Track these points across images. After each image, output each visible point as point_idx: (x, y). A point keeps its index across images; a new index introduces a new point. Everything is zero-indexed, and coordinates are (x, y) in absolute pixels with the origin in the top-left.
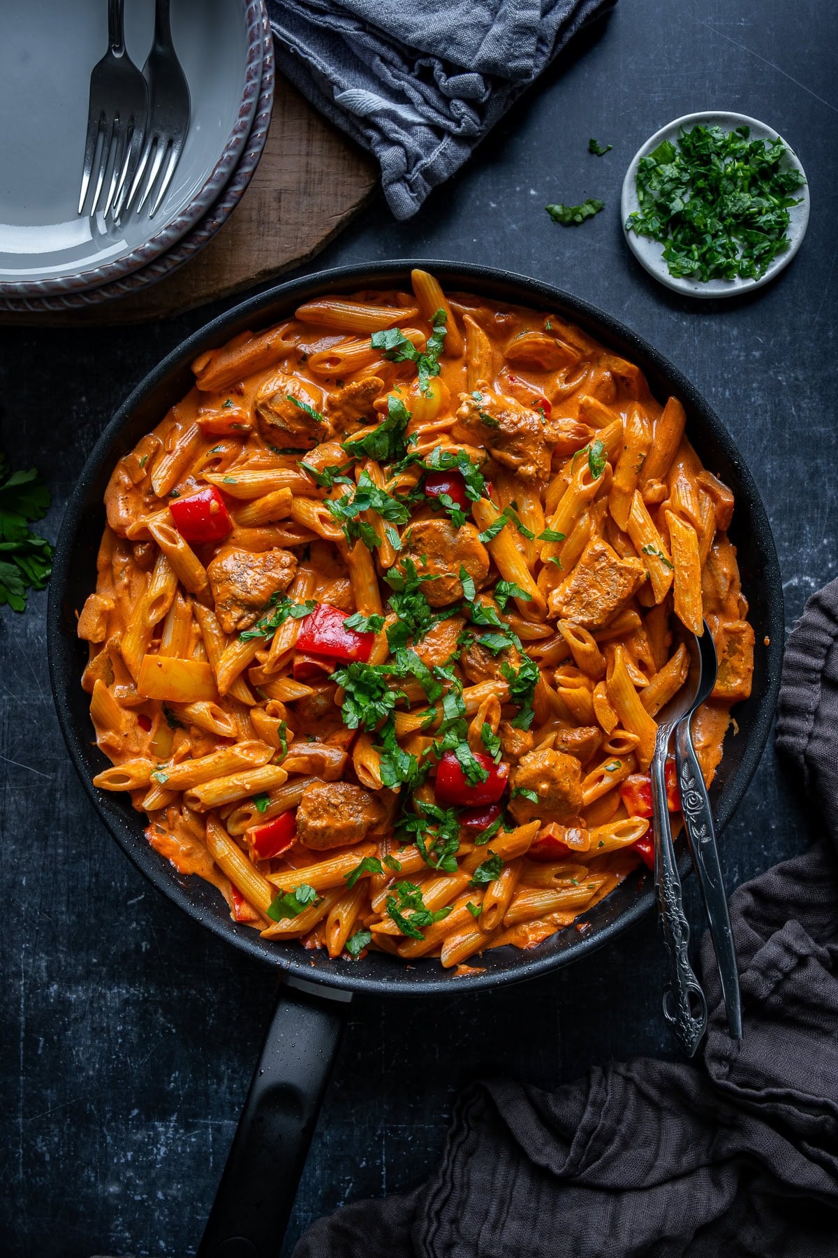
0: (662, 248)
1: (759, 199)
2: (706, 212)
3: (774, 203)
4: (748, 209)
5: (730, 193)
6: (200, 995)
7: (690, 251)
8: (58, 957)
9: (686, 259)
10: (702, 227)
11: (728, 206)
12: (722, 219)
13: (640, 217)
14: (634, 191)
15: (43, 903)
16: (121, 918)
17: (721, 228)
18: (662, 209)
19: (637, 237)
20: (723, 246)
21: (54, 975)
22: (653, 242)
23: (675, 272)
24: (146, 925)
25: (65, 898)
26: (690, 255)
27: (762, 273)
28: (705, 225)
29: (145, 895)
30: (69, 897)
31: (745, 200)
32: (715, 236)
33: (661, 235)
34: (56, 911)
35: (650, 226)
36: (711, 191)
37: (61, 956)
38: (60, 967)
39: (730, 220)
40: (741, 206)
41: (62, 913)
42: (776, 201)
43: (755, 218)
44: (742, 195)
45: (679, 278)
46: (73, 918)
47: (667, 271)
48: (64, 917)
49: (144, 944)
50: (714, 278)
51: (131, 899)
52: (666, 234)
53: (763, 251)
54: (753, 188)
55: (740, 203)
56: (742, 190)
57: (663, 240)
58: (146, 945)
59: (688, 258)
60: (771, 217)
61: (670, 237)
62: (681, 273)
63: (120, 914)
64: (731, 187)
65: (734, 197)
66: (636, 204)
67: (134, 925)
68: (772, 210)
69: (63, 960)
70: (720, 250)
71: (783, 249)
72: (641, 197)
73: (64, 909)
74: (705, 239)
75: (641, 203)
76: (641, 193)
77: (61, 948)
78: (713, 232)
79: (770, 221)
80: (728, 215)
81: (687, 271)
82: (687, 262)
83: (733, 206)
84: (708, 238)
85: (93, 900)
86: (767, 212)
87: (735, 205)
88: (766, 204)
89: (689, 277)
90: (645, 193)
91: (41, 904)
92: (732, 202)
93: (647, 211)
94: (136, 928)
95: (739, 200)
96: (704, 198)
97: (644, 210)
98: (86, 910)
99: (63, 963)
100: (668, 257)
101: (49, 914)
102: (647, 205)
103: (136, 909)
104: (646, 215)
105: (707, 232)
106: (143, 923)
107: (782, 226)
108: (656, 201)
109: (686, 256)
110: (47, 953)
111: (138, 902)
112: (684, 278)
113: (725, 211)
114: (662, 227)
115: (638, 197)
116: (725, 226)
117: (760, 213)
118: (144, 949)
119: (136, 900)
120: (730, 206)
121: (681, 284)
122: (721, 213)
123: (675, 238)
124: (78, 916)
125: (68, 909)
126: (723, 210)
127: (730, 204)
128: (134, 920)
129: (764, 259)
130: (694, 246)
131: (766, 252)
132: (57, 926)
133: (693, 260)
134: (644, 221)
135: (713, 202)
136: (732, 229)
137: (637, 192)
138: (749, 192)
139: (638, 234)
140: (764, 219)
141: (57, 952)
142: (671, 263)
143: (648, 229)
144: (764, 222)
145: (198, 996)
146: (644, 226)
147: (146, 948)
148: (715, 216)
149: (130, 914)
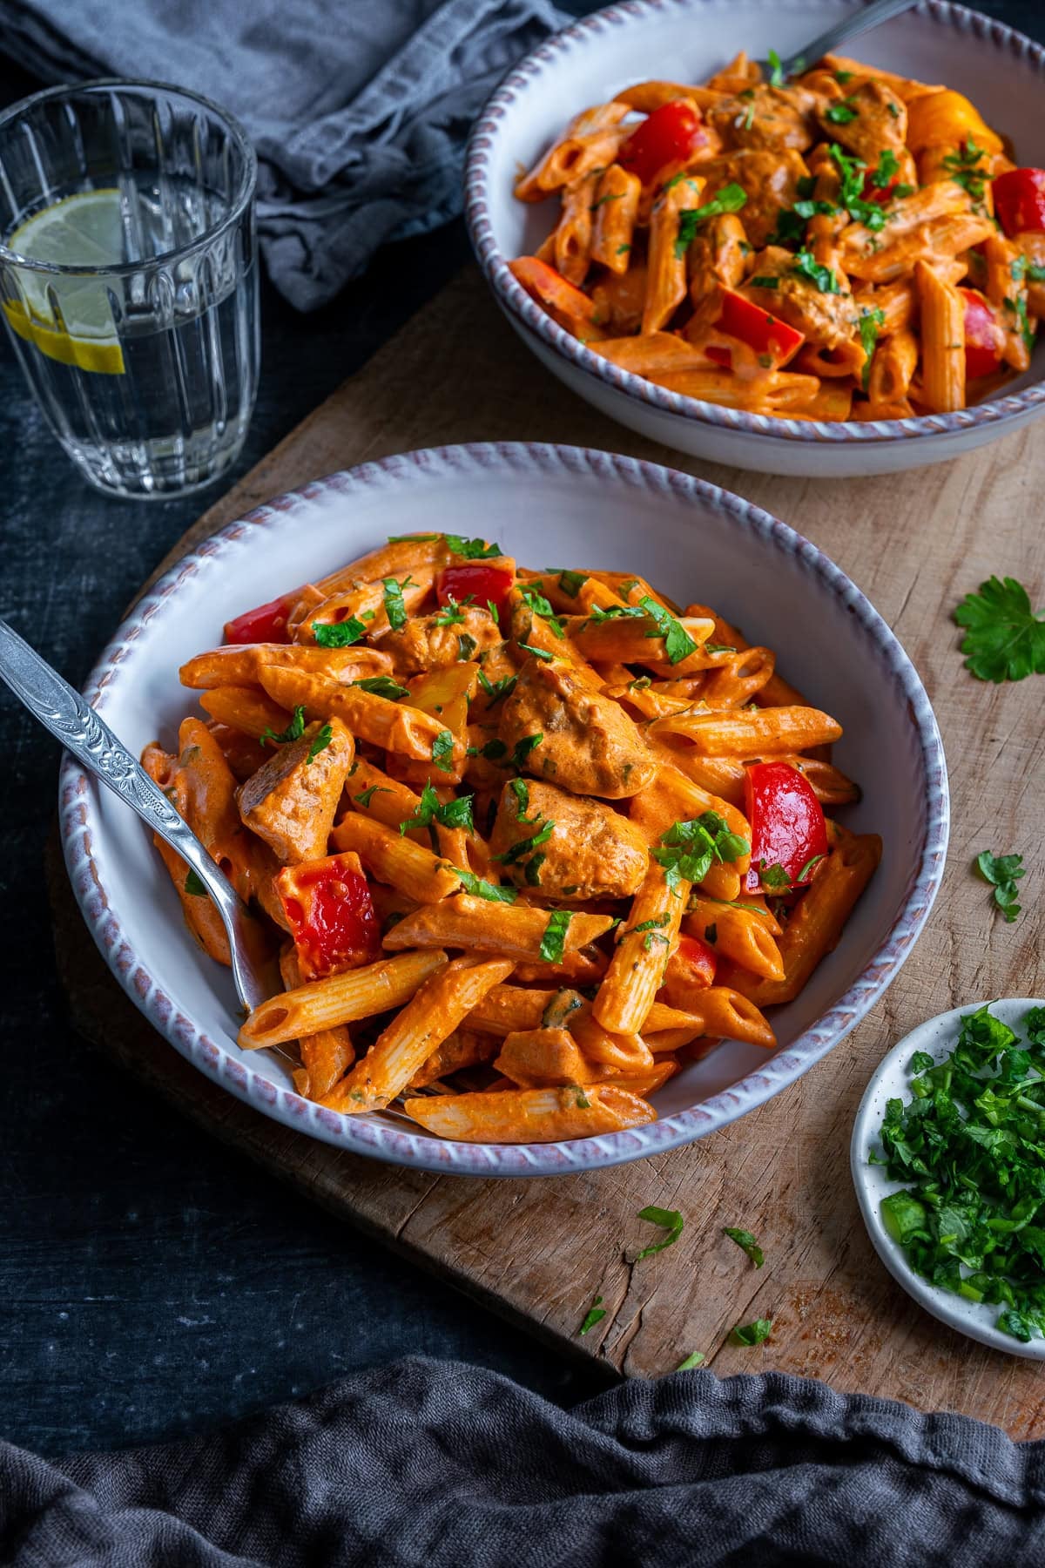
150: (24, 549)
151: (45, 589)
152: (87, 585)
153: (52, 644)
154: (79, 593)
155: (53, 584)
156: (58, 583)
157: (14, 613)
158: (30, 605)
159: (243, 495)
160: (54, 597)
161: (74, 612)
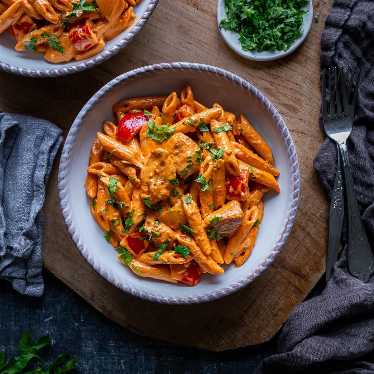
0: (238, 36)
1: (286, 10)
2: (259, 17)
3: (294, 12)
4: (281, 15)
5: (272, 8)
6: (80, 366)
7: (252, 38)
8: (10, 347)
9: (250, 42)
10: (257, 26)
11: (270, 14)
12: (268, 21)
13: (227, 21)
14: (223, 7)
15: (3, 321)
16: (41, 328)
17: (268, 25)
18: (238, 16)
19: (225, 31)
20: (269, 35)
21: (8, 356)
22: (234, 33)
23: (245, 48)
24: (54, 331)
25: (14, 318)
26: (252, 40)
27: (288, 48)
28: (259, 25)
29: (53, 317)
30: (15, 318)
31: (279, 11)
32: (264, 30)
33: (237, 29)
34: (9, 325)
35: (231, 26)
36: (262, 7)
37: (12, 347)
38: (11, 352)
39: (271, 21)
40: (277, 14)
41: (12, 326)
42: (296, 11)
43: (285, 20)
44: (278, 8)
45: (247, 51)
46: (18, 328)
47: (241, 47)
48: (13, 328)
49: (52, 341)
50: (265, 50)
51: (46, 319)
52: (240, 29)
53: (289, 37)
54: (284, 5)
55: (277, 13)
56: (278, 6)
57: (239, 32)
58: (54, 341)
59: (251, 41)
60: (292, 19)
61: (243, 31)
62: (248, 49)
63: (41, 326)
64: (272, 5)
65: (274, 10)
66: (225, 14)
67: (48, 331)
68: (293, 16)
69: (13, 348)
70: (267, 36)
71: (299, 36)
72: (227, 11)
73: (13, 323)
74: (259, 31)
75: (227, 13)
76: (227, 9)
77: (12, 343)
78: (263, 28)
79: (292, 22)
80: (271, 19)
81: (251, 48)
82: (251, 43)
83: (273, 14)
84: (261, 31)
85: (27, 319)
86: (290, 17)
87: (274, 14)
88: (290, 13)
89: (253, 50)
90: (229, 8)
91: (2, 321)
92: (272, 12)
93: (230, 17)
94: (49, 333)
95: (276, 11)
96: (259, 10)
97: (229, 17)
98: (24, 324)
99: (13, 350)
100: (242, 41)
101: (6, 326)
102: (230, 14)
103: (49, 323)
104: (230, 19)
105: (260, 28)
106: (52, 330)
107: (299, 24)
108: (234, 12)
109: (250, 40)
110: (5, 345)
111: (50, 320)
112: (250, 51)
113: (269, 17)
114: (238, 26)
115: (226, 10)
116: (269, 25)
117: (287, 17)
118: (52, 343)
119: (49, 319)
120: (272, 14)
121: (248, 54)
122: (267, 18)
123: (245, 31)
124: (20, 327)
125: (15, 323)
126: (268, 16)
127: (272, 13)
128: (47, 329)
129: (289, 41)
130: (254, 35)
131: (290, 38)
132: (10, 332)
133: (253, 42)
134: (229, 23)
135: (264, 12)
136: (273, 25)
137: (225, 8)
138: (282, 6)
139: (226, 29)
140: (289, 20)
141: (10, 345)
142: (243, 44)
143: (231, 27)
144: (289, 22)
145: (79, 366)
146: (229, 25)
147: (53, 343)
148: (264, 19)
149: (46, 326)
150: (97, 362)
151: (113, 356)
152: (113, 343)
153: (134, 352)
154: (116, 345)
155: (112, 354)
156: (111, 352)
157: (122, 364)
158: (119, 360)
159: (92, 299)
160: (117, 353)
161: (123, 347)
